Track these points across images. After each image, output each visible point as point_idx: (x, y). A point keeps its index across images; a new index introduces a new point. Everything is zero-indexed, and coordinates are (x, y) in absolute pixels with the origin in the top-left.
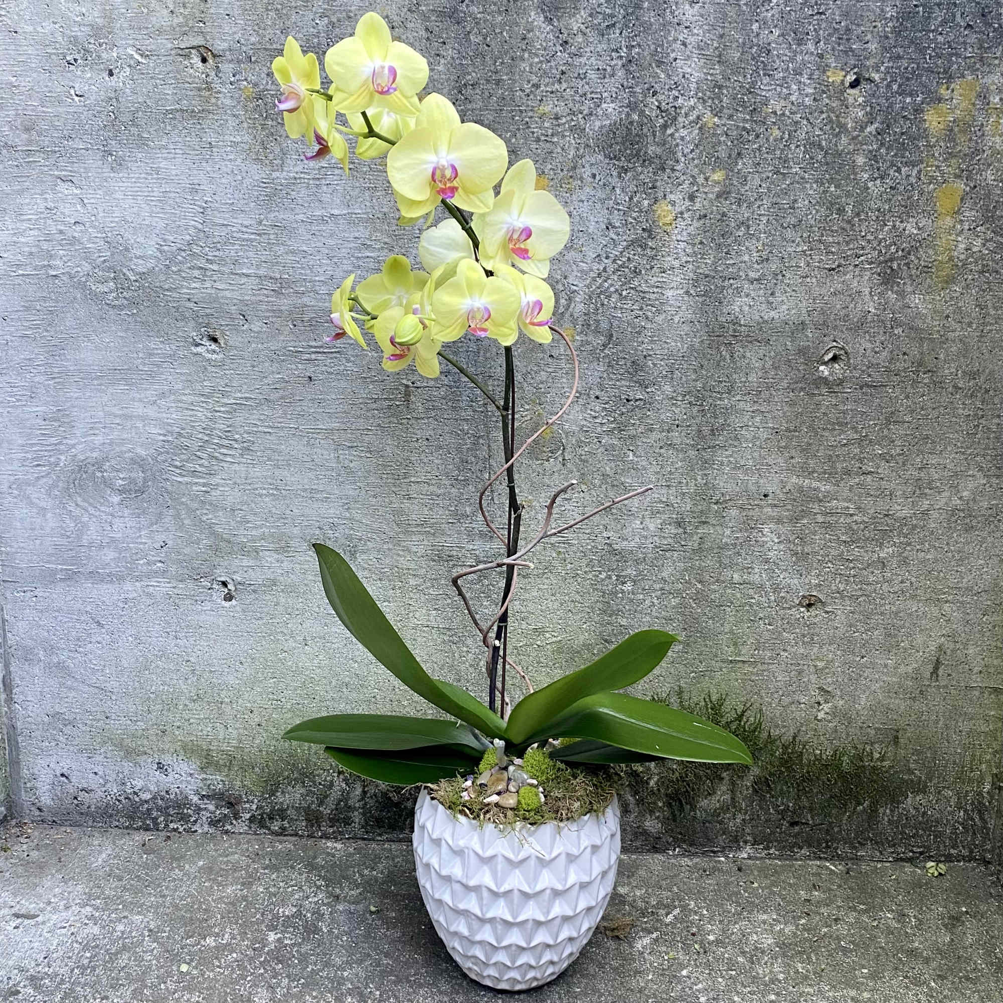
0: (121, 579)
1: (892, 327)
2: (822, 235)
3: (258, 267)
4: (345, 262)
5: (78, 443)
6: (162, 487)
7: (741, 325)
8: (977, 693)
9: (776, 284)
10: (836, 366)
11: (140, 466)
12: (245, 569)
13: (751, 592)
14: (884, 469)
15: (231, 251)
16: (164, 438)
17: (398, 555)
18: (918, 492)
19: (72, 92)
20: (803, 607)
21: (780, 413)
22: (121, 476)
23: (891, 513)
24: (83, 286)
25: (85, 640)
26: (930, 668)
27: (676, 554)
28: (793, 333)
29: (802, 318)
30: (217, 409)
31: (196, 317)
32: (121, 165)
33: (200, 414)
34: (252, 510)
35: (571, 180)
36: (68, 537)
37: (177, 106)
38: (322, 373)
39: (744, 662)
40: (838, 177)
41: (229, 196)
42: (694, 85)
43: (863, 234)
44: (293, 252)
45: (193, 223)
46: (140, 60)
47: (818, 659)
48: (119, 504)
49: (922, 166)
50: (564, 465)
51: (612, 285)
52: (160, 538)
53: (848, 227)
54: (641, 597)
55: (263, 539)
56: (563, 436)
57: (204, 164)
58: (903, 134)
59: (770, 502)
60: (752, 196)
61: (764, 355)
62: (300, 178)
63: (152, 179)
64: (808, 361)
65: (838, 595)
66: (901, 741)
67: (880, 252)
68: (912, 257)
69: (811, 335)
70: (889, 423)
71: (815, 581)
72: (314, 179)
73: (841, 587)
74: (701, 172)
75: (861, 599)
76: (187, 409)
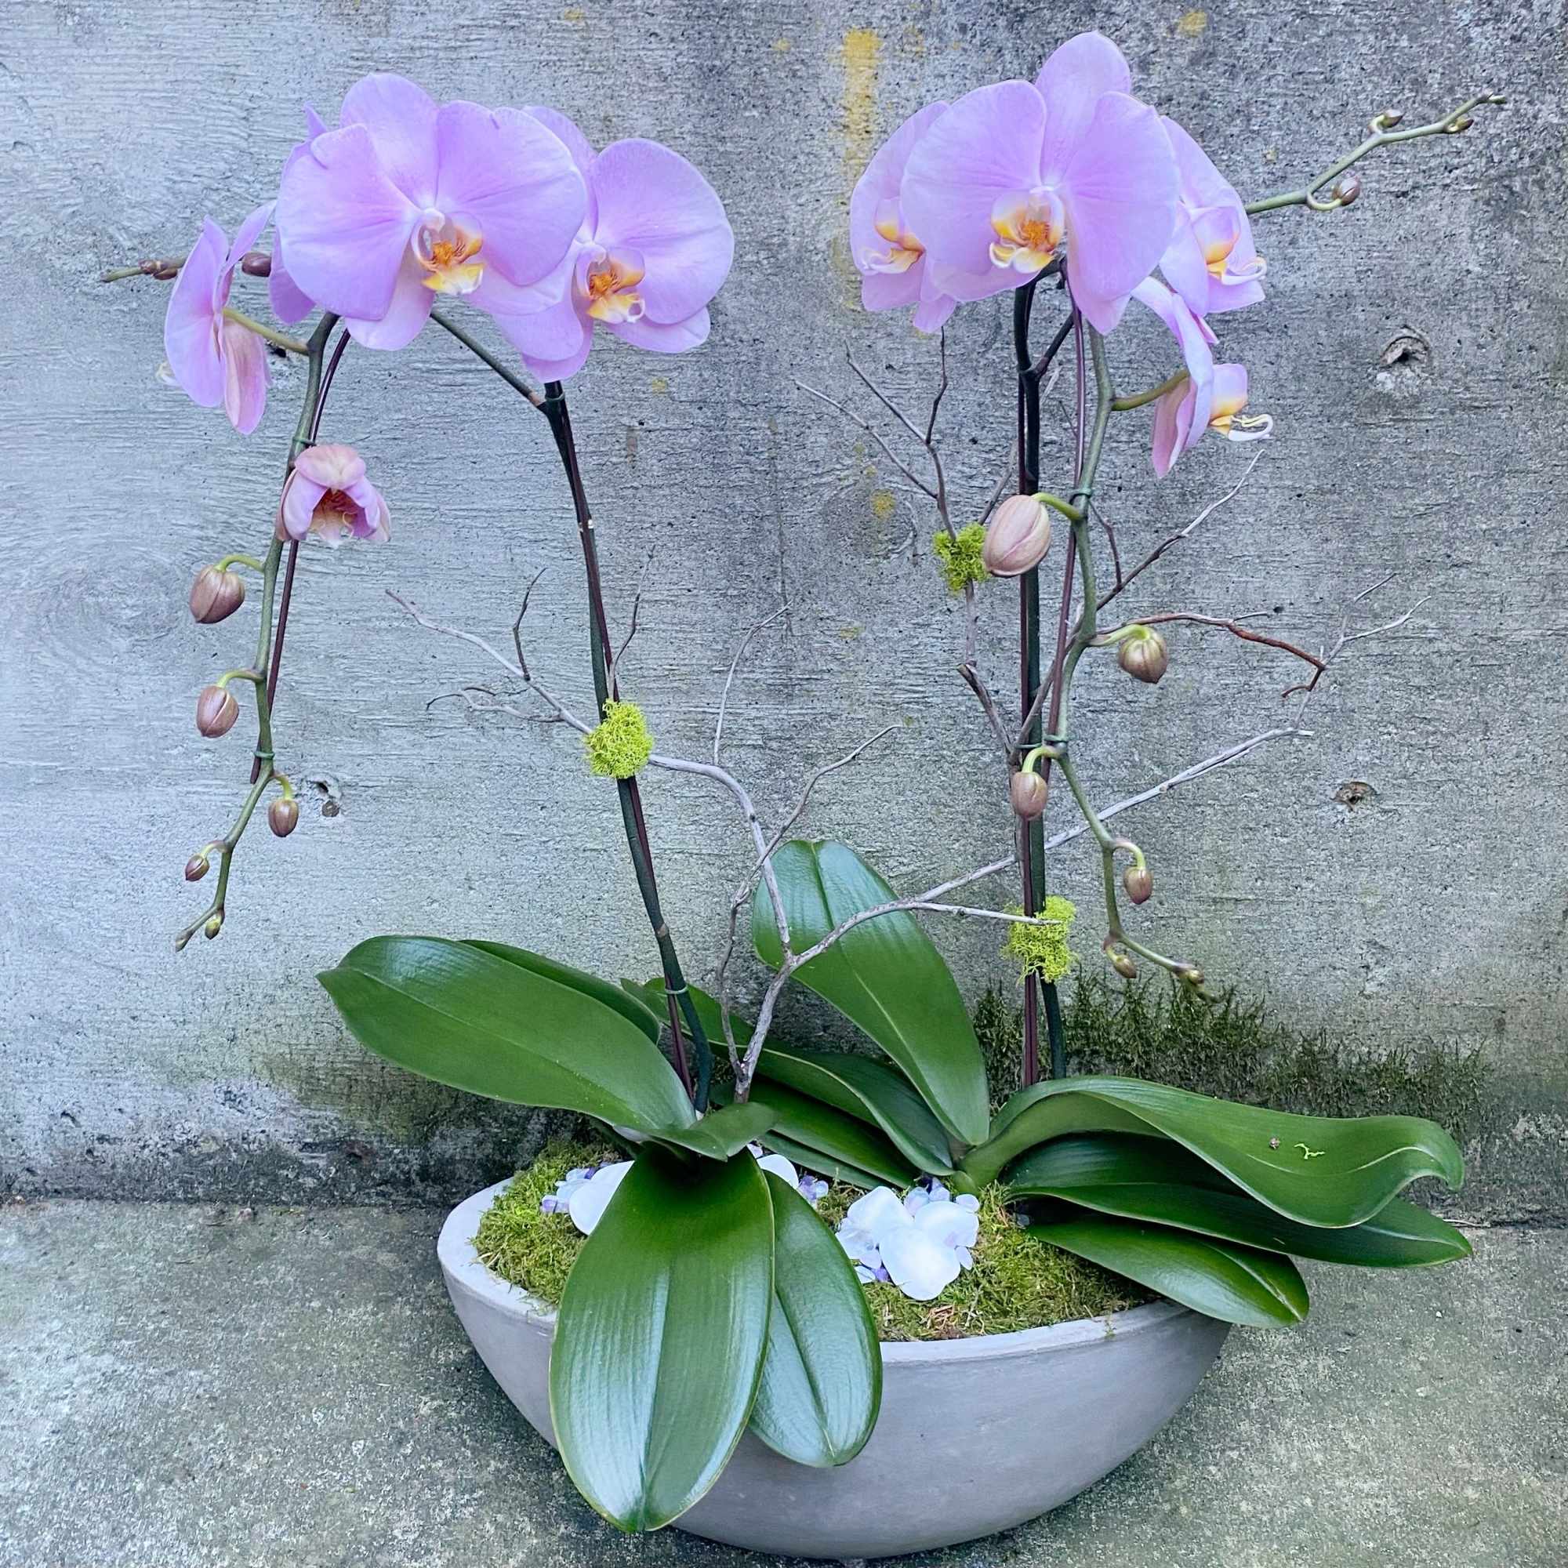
0: (141, 782)
1: (1509, 300)
5: (49, 546)
9: (1299, 224)
10: (1407, 372)
11: (163, 584)
12: (358, 760)
13: (1251, 780)
14: (1490, 557)
16: (201, 533)
18: (1549, 596)
20: (1342, 802)
21: (1306, 461)
22: (130, 602)
23: (1501, 634)
24: (38, 261)
25: (86, 887)
26: (1563, 902)
27: (1116, 717)
28: (1329, 314)
29: (1345, 286)
32: (91, 32)
33: (260, 489)
34: (363, 655)
35: (921, 37)
36: (45, 712)
39: (1236, 900)
40: (1415, 20)
41: (292, 85)
45: (230, 137)
47: (1366, 892)
48: (130, 652)
50: (915, 564)
53: (1433, 113)
55: (385, 707)
56: (914, 512)
57: (244, 27)
59: (1285, 620)
60: (1255, 60)
61: (1278, 356)
62: (421, 48)
63: (150, 58)
64: (1357, 363)
65: (1405, 781)
66: (1509, 1027)
67: (1491, 159)
68: (1549, 169)
69: (1361, 317)
70: (1501, 474)
71: (1363, 758)
72: (446, 49)
73: (1411, 767)
74: (1162, 16)
75: (1445, 787)
76: (239, 480)
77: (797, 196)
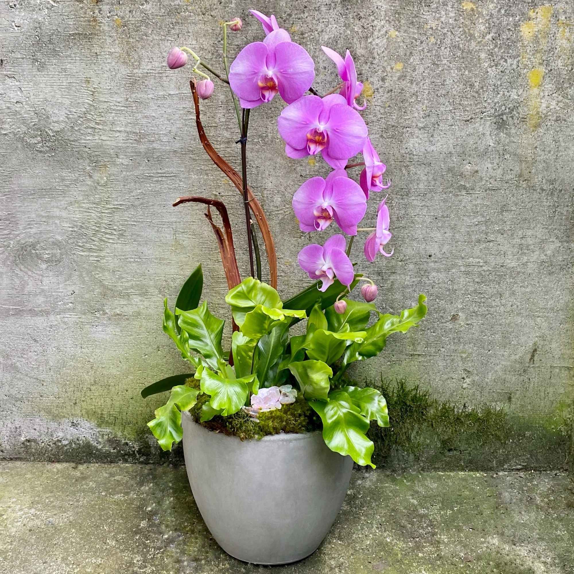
0: (48, 313)
1: (503, 155)
2: (461, 100)
3: (126, 126)
4: (178, 122)
5: (20, 233)
6: (72, 258)
7: (414, 155)
8: (557, 370)
9: (434, 130)
11: (58, 246)
12: (122, 306)
14: (500, 239)
15: (110, 117)
16: (72, 229)
17: (213, 295)
19: (13, 24)
21: (438, 207)
22: (47, 252)
23: (505, 264)
24: (22, 140)
25: (27, 350)
26: (529, 356)
28: (445, 159)
29: (450, 150)
30: (103, 211)
32: (43, 67)
33: (93, 215)
34: (125, 271)
36: (16, 289)
37: (77, 32)
38: (165, 189)
39: (419, 355)
40: (470, 66)
41: (108, 84)
42: (384, 13)
43: (485, 99)
44: (147, 117)
45: (87, 101)
46: (54, 4)
47: (463, 352)
48: (46, 269)
49: (519, 58)
50: (310, 241)
52: (71, 289)
53: (476, 95)
55: (132, 288)
57: (93, 65)
58: (508, 39)
59: (433, 259)
60: (419, 78)
61: (428, 173)
62: (150, 73)
63: (62, 75)
65: (474, 314)
66: (513, 399)
67: (496, 110)
68: (515, 113)
69: (455, 160)
70: (502, 211)
71: (460, 306)
72: (158, 73)
73: (476, 309)
74: (389, 64)
75: (488, 316)
76: (86, 212)
77: (272, 121)
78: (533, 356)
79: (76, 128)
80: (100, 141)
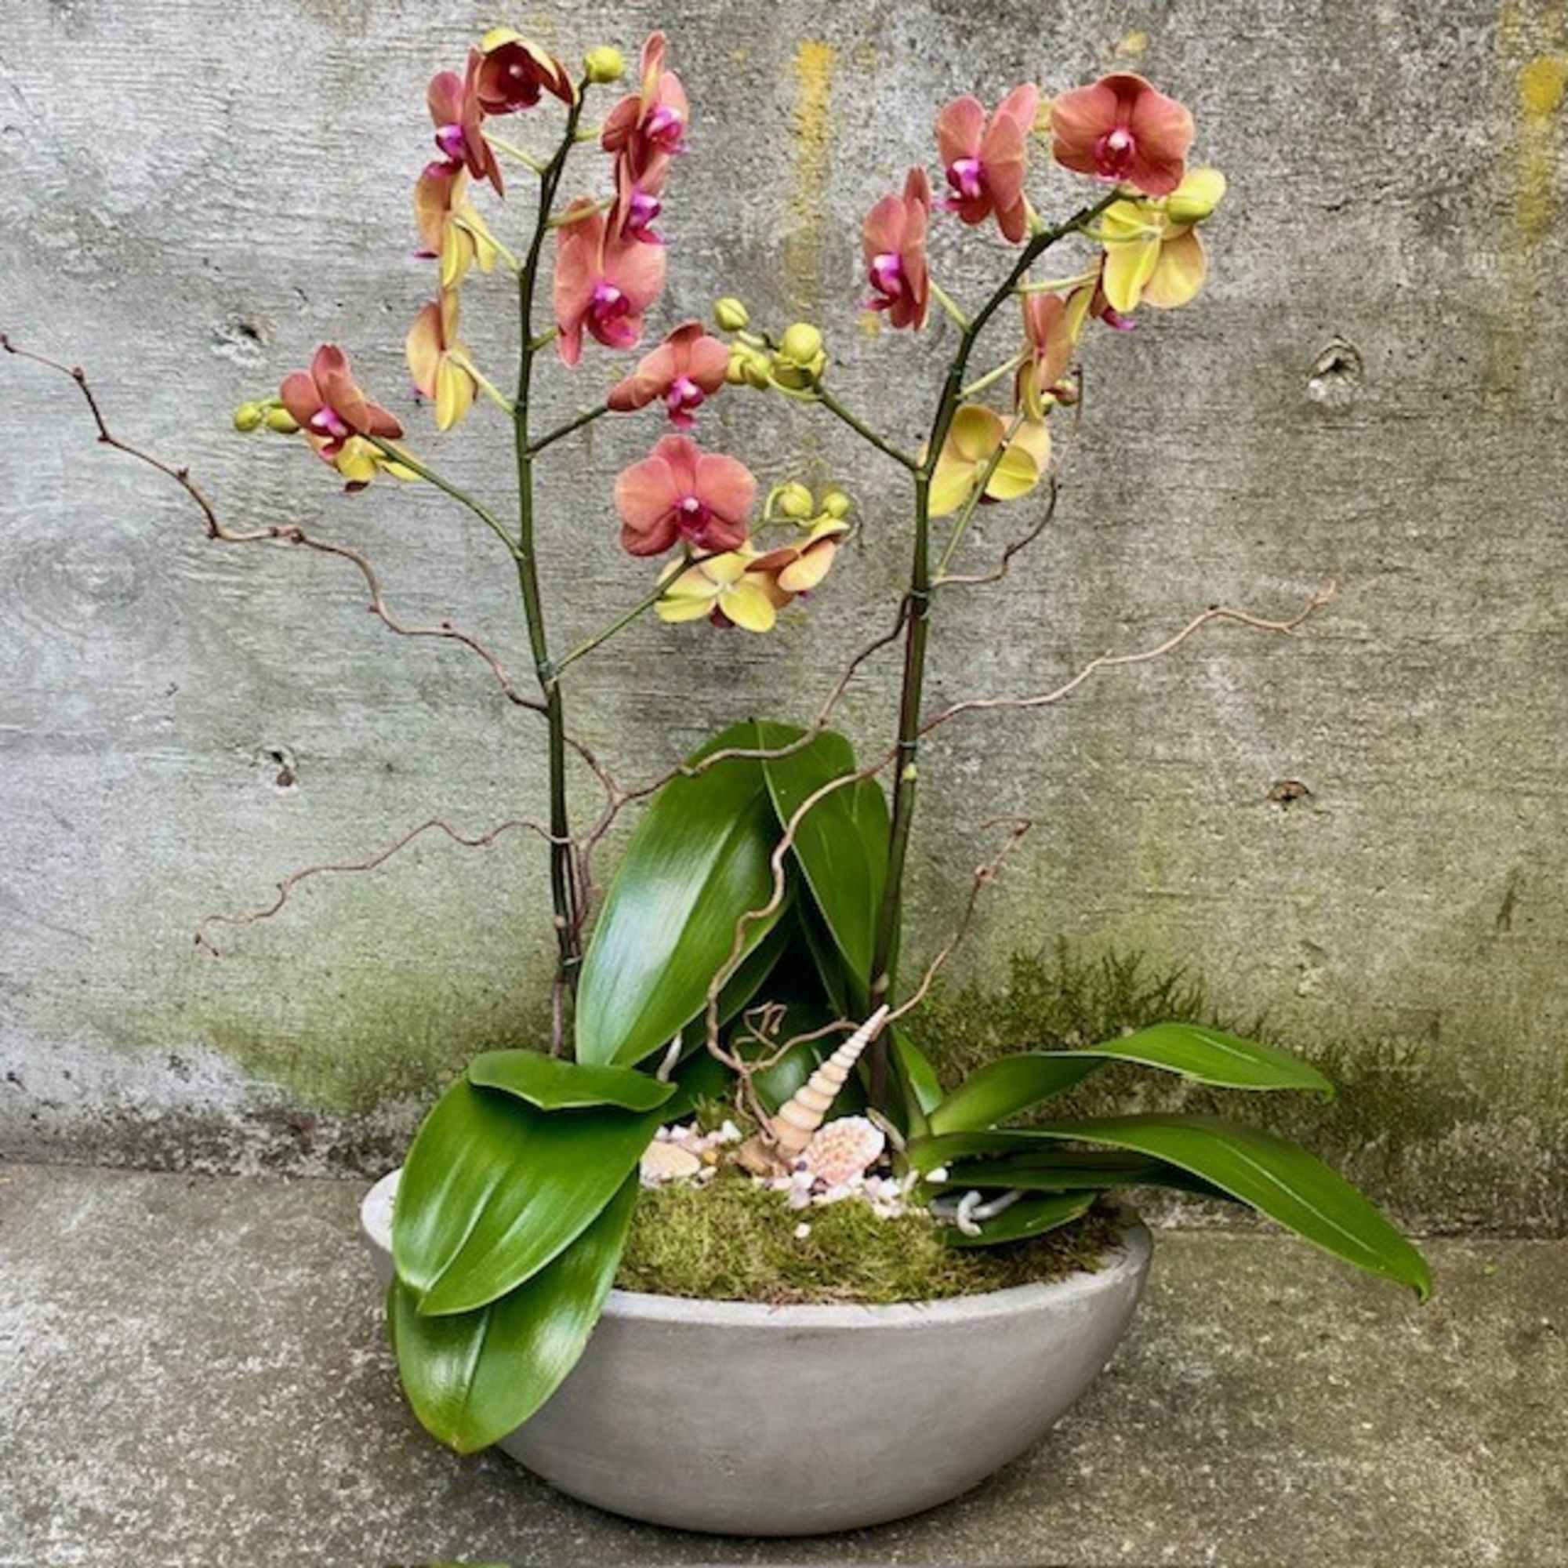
0: (100, 746)
1: (1439, 314)
2: (1317, 148)
3: (324, 203)
5: (21, 513)
6: (168, 589)
9: (1234, 234)
10: (1340, 380)
11: (130, 554)
12: (313, 732)
13: (1186, 776)
14: (1422, 563)
15: (278, 177)
16: (170, 505)
18: (1480, 603)
20: (1276, 800)
21: (1240, 464)
22: (97, 570)
23: (1432, 638)
24: (22, 238)
25: (43, 851)
26: (1496, 908)
28: (1263, 323)
29: (1279, 296)
30: (258, 454)
31: (218, 292)
32: (82, 25)
33: (227, 463)
34: (322, 628)
35: (872, 51)
39: (1172, 896)
40: (1345, 45)
41: (272, 81)
43: (1390, 146)
44: (382, 178)
45: (211, 129)
47: (1300, 891)
48: (94, 618)
49: (1496, 25)
50: (861, 555)
51: (945, 235)
52: (165, 678)
53: (1363, 134)
54: (995, 783)
55: (341, 681)
56: (860, 503)
57: (228, 24)
59: (1220, 619)
60: (1193, 79)
61: (1214, 362)
62: (395, 49)
63: (137, 51)
64: (1291, 372)
65: (1336, 782)
66: (1444, 1030)
67: (1420, 177)
68: (1477, 188)
69: (1295, 326)
70: (1431, 481)
71: (1297, 758)
72: (419, 50)
73: (1344, 768)
74: (1103, 35)
75: (1377, 789)
76: (206, 454)
77: (750, 197)
78: (1507, 908)
79: (180, 207)
80: (247, 246)
